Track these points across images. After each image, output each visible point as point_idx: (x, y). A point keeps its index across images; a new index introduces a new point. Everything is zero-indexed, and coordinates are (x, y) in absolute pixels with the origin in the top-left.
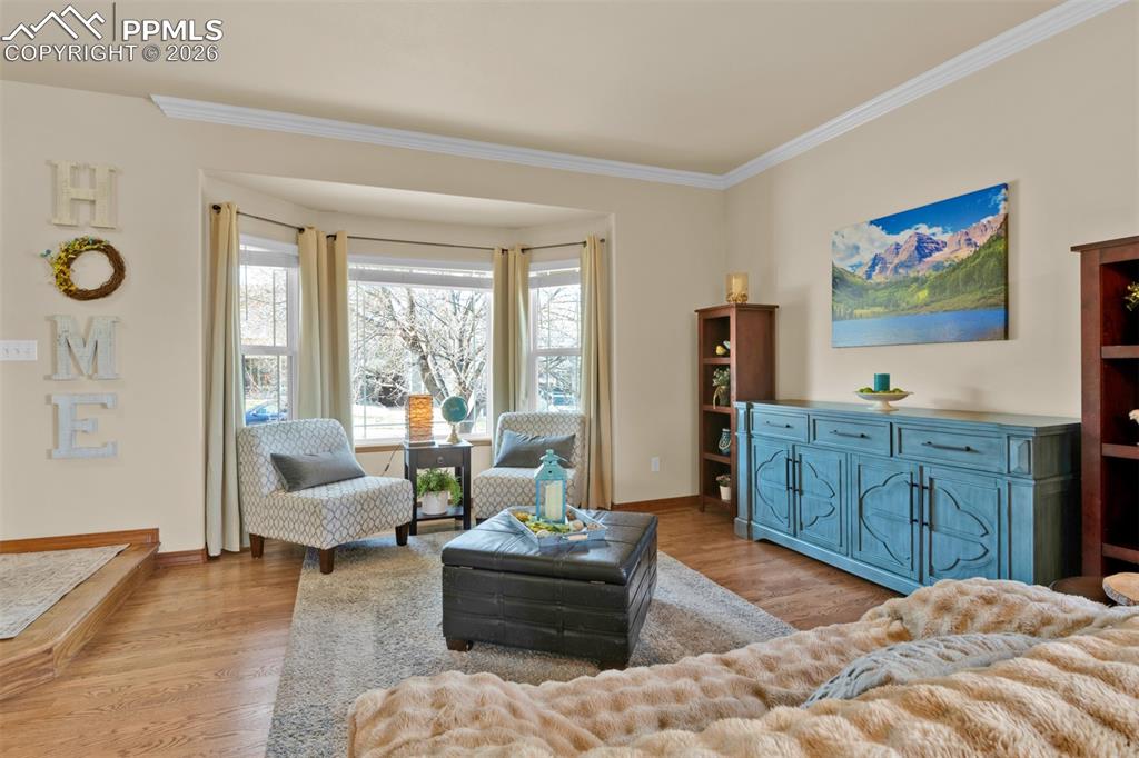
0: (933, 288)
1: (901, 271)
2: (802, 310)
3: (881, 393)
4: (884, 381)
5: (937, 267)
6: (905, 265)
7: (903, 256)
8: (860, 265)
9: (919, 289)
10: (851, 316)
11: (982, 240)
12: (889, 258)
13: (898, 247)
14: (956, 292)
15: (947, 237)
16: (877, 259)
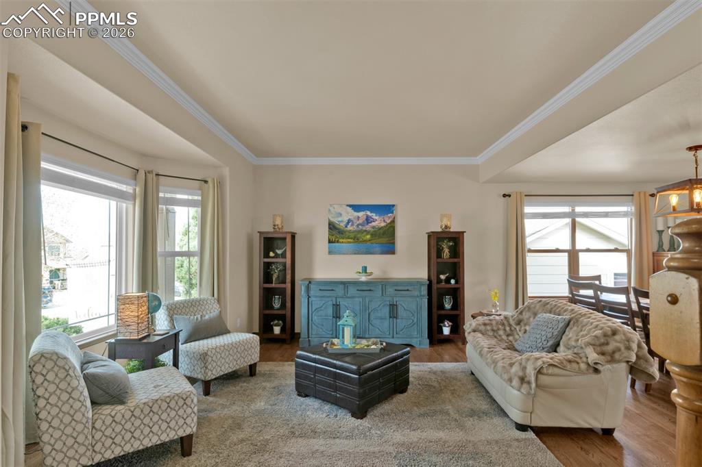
0: (372, 235)
1: (360, 227)
2: (310, 236)
3: (364, 274)
4: (365, 269)
5: (373, 227)
6: (362, 225)
7: (361, 221)
8: (342, 221)
9: (367, 234)
10: (338, 242)
11: (389, 221)
12: (355, 221)
13: (358, 217)
14: (380, 237)
15: (377, 218)
16: (349, 221)
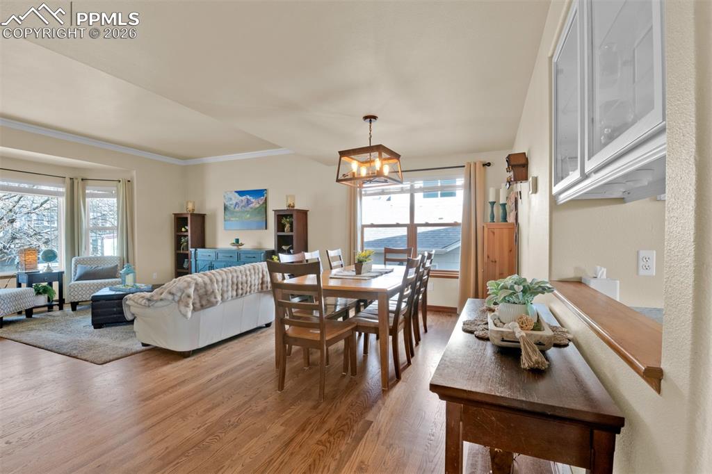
0: (251, 214)
1: (243, 208)
2: (214, 216)
3: (237, 244)
4: (237, 241)
5: (251, 208)
7: (243, 204)
8: (231, 204)
9: (247, 214)
10: (230, 220)
12: (240, 204)
13: (242, 201)
14: (256, 216)
15: (254, 200)
16: (237, 203)
